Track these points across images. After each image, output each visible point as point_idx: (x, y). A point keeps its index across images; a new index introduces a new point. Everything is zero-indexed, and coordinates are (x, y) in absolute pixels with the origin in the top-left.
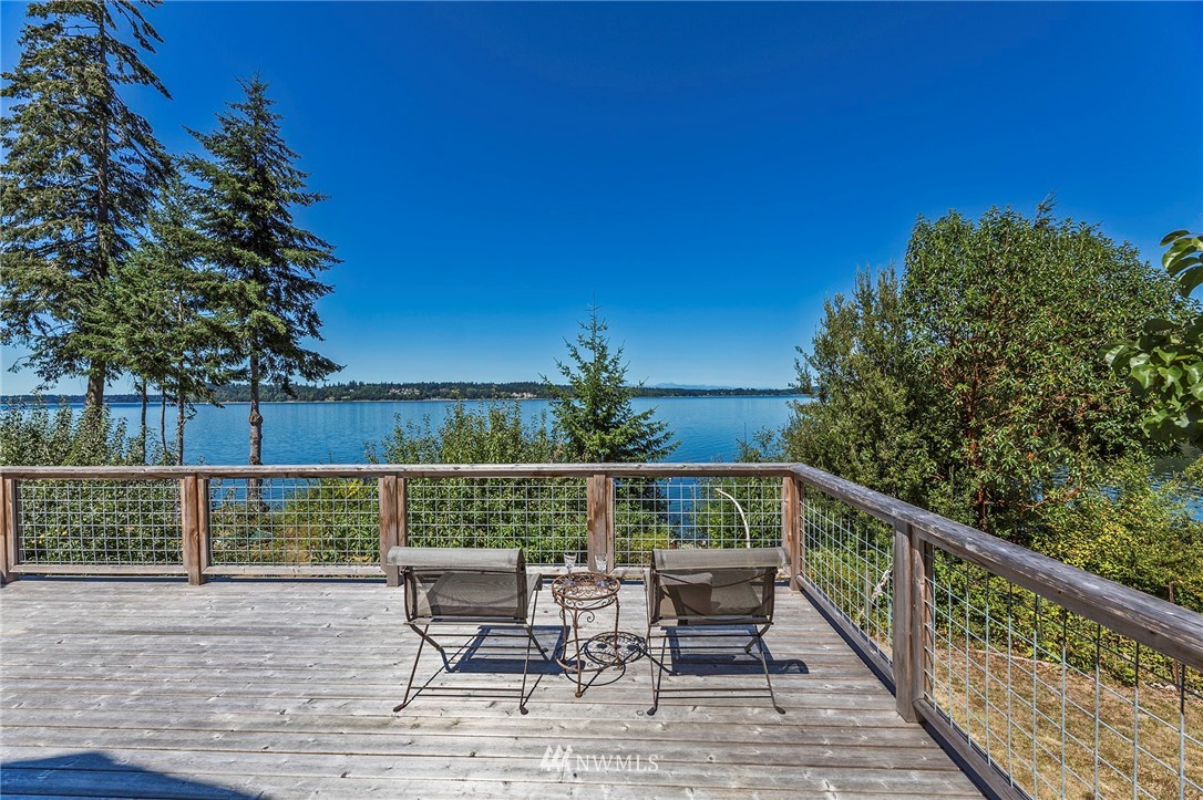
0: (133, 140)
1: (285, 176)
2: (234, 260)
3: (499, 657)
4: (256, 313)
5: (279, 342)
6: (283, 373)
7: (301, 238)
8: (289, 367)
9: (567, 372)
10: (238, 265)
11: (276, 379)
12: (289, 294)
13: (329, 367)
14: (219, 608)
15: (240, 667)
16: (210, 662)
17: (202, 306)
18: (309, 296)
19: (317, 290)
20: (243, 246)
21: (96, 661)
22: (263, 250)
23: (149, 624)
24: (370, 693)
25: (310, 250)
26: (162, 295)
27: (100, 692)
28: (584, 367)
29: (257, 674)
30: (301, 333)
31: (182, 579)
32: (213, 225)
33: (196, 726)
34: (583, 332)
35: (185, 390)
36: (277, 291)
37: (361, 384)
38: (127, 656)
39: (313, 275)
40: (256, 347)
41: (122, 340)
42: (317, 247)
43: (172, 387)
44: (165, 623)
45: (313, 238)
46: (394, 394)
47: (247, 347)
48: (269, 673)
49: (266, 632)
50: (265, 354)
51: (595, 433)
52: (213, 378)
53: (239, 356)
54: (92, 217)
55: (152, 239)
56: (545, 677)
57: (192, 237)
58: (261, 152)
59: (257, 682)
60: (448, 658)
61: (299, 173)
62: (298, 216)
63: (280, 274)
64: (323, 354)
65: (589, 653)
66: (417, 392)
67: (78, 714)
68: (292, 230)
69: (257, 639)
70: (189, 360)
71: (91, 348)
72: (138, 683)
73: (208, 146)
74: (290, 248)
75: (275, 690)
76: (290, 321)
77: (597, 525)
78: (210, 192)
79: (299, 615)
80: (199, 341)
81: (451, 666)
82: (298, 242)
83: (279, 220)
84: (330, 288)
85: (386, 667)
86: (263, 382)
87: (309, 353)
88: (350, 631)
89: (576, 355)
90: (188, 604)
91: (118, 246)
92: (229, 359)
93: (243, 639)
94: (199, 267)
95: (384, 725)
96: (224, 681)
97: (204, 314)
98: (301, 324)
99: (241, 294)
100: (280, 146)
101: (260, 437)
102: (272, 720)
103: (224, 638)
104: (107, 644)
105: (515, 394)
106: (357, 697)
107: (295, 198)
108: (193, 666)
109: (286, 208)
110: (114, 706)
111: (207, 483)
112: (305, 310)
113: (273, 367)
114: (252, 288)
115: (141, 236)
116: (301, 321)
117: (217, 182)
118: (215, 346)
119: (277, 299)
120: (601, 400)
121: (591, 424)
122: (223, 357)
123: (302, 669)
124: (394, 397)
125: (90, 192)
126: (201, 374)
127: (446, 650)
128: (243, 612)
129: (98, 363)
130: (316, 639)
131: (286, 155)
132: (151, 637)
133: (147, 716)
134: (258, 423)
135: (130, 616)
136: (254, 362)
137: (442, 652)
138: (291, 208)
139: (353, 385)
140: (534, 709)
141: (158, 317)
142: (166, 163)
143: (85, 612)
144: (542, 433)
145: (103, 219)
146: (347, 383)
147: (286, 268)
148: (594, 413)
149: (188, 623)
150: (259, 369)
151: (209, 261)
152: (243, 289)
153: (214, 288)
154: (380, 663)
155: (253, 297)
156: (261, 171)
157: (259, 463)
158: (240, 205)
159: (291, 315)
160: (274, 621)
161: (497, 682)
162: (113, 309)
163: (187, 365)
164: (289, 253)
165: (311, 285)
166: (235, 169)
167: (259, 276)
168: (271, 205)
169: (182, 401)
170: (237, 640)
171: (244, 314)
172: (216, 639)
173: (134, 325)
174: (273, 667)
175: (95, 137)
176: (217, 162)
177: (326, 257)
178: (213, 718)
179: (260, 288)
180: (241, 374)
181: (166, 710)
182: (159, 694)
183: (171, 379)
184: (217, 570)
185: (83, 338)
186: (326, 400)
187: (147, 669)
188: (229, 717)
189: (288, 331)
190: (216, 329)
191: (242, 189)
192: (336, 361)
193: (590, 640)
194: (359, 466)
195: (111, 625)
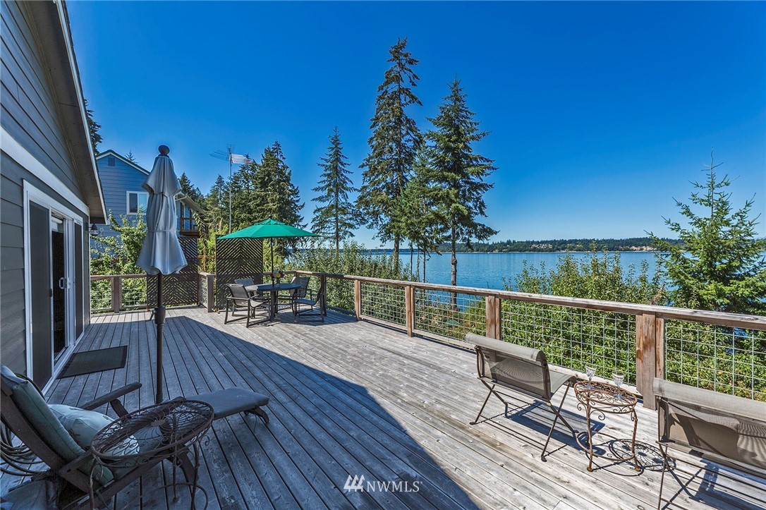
0: (409, 131)
1: (468, 127)
2: (444, 179)
3: (541, 422)
4: (453, 205)
5: (465, 220)
6: (467, 237)
7: (476, 160)
8: (470, 233)
9: (677, 227)
10: (447, 181)
11: (464, 240)
12: (470, 193)
13: (490, 232)
14: (415, 349)
15: (414, 376)
16: (405, 370)
17: (432, 204)
18: (480, 192)
19: (484, 188)
20: (449, 170)
21: (373, 357)
22: (458, 171)
23: (391, 348)
24: (462, 410)
25: (480, 165)
26: (418, 202)
27: (371, 368)
28: (698, 222)
29: (420, 382)
30: (476, 214)
31: (405, 332)
32: (436, 163)
33: (394, 394)
34: (695, 191)
35: (426, 247)
36: (464, 191)
37: (514, 242)
38: (382, 358)
39: (481, 179)
40: (455, 223)
41: (404, 224)
42: (485, 163)
43: (421, 245)
44: (396, 349)
45: (482, 158)
46: (535, 248)
47: (450, 224)
48: (424, 383)
49: (428, 365)
50: (458, 227)
51: (710, 283)
52: (437, 240)
53: (447, 228)
54: (396, 170)
55: (414, 176)
56: (568, 447)
57: (429, 171)
58: (457, 118)
59: (419, 385)
60: (509, 410)
61: (475, 124)
62: (475, 149)
63: (466, 182)
64: (487, 225)
65: (613, 448)
66: (550, 246)
67: (364, 374)
68: (471, 157)
69: (424, 367)
70: (428, 232)
71: (395, 228)
72: (382, 369)
73: (435, 124)
74: (470, 166)
75: (424, 392)
76: (470, 208)
77: (646, 355)
78: (436, 147)
79: (443, 362)
80: (431, 223)
81: (508, 414)
82: (474, 162)
83: (465, 152)
84: (491, 186)
85: (474, 401)
86: (458, 242)
87: (480, 225)
88: (463, 377)
89: (688, 212)
90: (405, 344)
91: (403, 180)
92: (442, 230)
93: (419, 365)
94: (432, 185)
95: (463, 428)
96: (408, 380)
97: (434, 208)
98: (476, 209)
99: (447, 196)
100: (466, 111)
101: (456, 271)
102: (419, 403)
103: (413, 362)
104: (378, 351)
105: (634, 248)
106: (455, 409)
107: (473, 138)
108: (400, 370)
109: (469, 145)
110: (374, 375)
111: (414, 289)
112: (478, 201)
113: (462, 233)
114: (453, 192)
115: (412, 174)
116: (475, 207)
117: (438, 141)
118: (437, 224)
119: (464, 196)
120: (718, 253)
121: (706, 274)
122: (441, 229)
123: (437, 387)
124: (535, 250)
125: (395, 159)
126: (432, 238)
127: (509, 405)
128: (422, 353)
129: (397, 235)
130: (447, 376)
131: (469, 116)
132: (390, 353)
133: (381, 383)
134: (455, 264)
135: (386, 343)
136: (454, 231)
137: (507, 405)
138: (471, 144)
139: (509, 242)
140: (552, 462)
141: (416, 211)
142: (420, 137)
143: (375, 337)
144: (643, 280)
145: (399, 170)
146: (505, 241)
147: (469, 178)
148: (711, 265)
149: (403, 352)
150: (456, 236)
151: (435, 182)
152: (448, 193)
153: (436, 195)
154: (472, 398)
155: (453, 197)
156: (457, 128)
157: (455, 285)
158: (448, 149)
159: (471, 204)
160: (433, 361)
161: (533, 435)
162: (402, 211)
163: (427, 234)
164: (470, 169)
165: (482, 185)
166: (446, 132)
167: (457, 186)
168: (461, 145)
169: (424, 251)
170: (417, 365)
171: (449, 206)
172: (410, 361)
173: (408, 217)
174: (426, 381)
175: (397, 135)
176: (438, 130)
177: (489, 168)
178: (400, 393)
179: (456, 191)
180: (447, 238)
181: (387, 383)
182: (386, 376)
183: (421, 241)
184: (416, 331)
185: (393, 224)
186: (494, 252)
187: (386, 365)
188: (405, 395)
189: (469, 213)
190: (437, 215)
191: (449, 141)
192: (494, 229)
193: (617, 440)
194: (476, 289)
195: (380, 344)
